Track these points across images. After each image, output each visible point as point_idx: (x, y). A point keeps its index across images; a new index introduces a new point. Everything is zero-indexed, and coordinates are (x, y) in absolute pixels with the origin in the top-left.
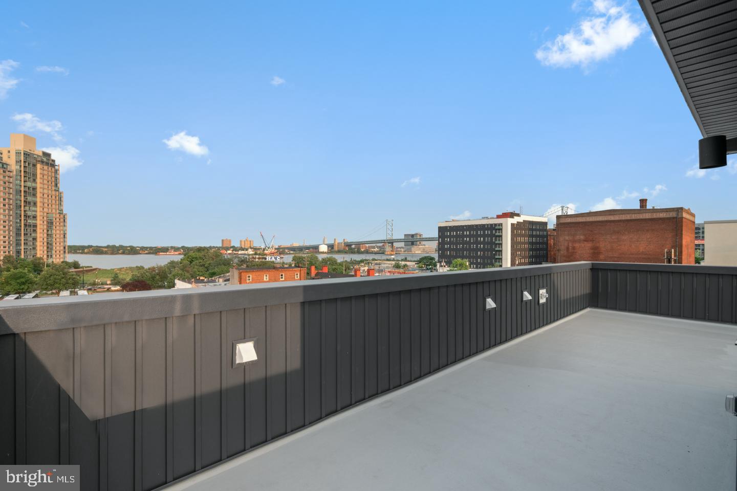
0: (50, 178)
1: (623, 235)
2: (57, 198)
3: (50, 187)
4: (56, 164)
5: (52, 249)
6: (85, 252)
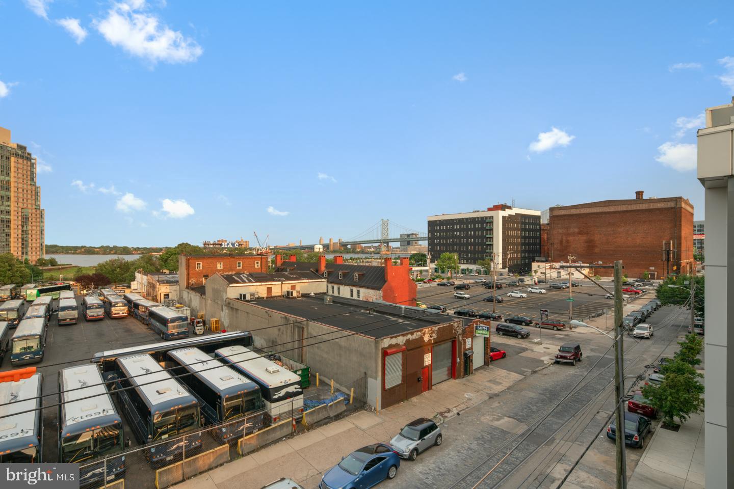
0: (25, 172)
1: (618, 227)
2: (34, 192)
3: (25, 182)
4: (32, 158)
5: (27, 246)
6: (77, 252)
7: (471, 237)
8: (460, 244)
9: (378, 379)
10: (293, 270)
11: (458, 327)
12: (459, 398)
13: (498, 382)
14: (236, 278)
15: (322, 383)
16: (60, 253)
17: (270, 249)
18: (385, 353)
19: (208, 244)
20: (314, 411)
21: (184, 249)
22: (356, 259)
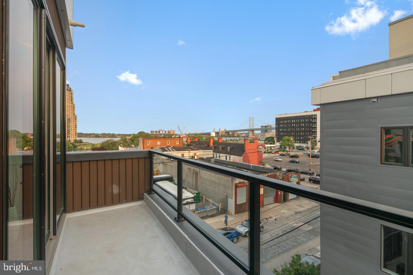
0: (68, 97)
2: (72, 107)
3: (69, 101)
4: (72, 90)
5: (70, 133)
6: (91, 136)
7: (302, 127)
8: (296, 132)
9: (233, 199)
10: (196, 145)
11: (279, 175)
12: (277, 212)
13: (302, 206)
14: (166, 149)
15: (206, 200)
16: (83, 137)
17: (186, 135)
18: (237, 186)
19: (153, 132)
20: (200, 212)
21: (142, 134)
22: (234, 140)
